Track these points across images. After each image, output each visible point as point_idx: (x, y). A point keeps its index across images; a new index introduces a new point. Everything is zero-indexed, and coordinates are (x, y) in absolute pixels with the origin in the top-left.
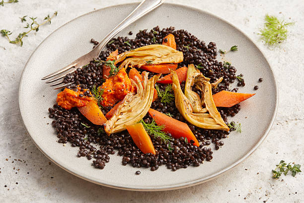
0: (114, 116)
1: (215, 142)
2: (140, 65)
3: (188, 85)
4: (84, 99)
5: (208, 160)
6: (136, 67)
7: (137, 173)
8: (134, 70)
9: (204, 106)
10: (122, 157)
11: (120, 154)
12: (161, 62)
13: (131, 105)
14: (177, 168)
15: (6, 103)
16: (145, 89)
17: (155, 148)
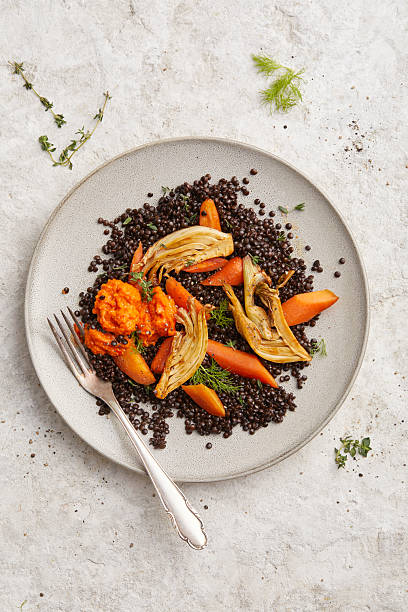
0: (164, 374)
1: (296, 375)
2: (178, 269)
3: (249, 300)
4: (120, 348)
5: (292, 410)
6: (172, 273)
7: (208, 446)
8: (171, 281)
9: (273, 329)
10: (184, 420)
11: (180, 415)
12: (204, 258)
13: (182, 352)
14: (255, 429)
15: (8, 336)
16: (196, 325)
17: (223, 403)
